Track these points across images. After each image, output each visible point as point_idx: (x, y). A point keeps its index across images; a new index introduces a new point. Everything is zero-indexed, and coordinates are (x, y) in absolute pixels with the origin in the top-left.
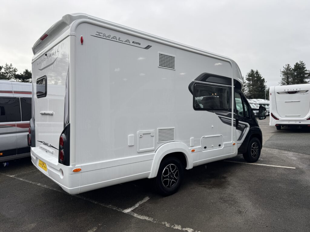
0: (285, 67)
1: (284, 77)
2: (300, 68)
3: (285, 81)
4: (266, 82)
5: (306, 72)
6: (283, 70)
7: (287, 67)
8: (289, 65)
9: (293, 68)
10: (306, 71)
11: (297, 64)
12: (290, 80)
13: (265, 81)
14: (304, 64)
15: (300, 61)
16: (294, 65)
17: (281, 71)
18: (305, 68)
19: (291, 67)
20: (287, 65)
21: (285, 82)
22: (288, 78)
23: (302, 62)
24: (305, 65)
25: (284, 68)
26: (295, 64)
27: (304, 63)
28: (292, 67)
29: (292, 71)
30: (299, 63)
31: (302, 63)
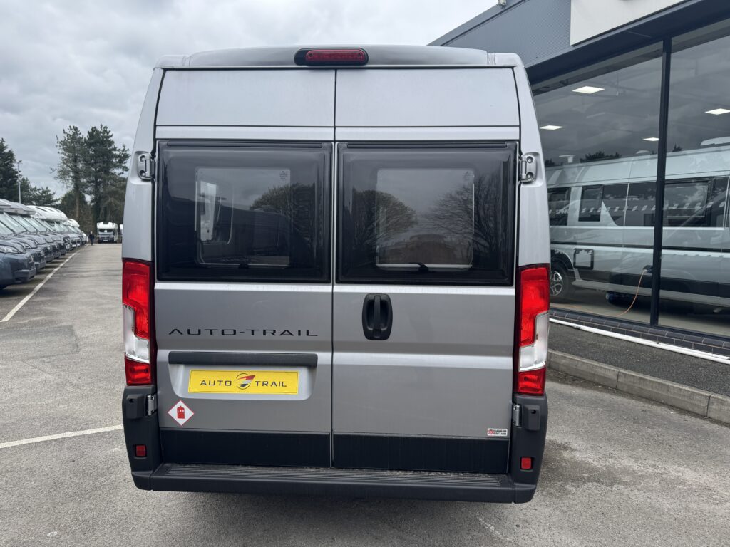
0: (67, 131)
1: (66, 157)
2: (102, 143)
3: (67, 166)
4: (17, 161)
5: (114, 152)
6: (62, 137)
7: (71, 134)
8: (76, 129)
9: (87, 138)
10: (115, 149)
11: (94, 129)
12: (80, 166)
13: (17, 158)
14: (110, 134)
15: (101, 126)
16: (89, 133)
17: (60, 140)
18: (113, 142)
19: (81, 136)
20: (72, 127)
21: (69, 169)
22: (75, 160)
23: (106, 127)
24: (111, 136)
25: (65, 135)
26: (90, 131)
27: (110, 131)
28: (84, 133)
29: (83, 144)
30: (99, 129)
31: (105, 131)
